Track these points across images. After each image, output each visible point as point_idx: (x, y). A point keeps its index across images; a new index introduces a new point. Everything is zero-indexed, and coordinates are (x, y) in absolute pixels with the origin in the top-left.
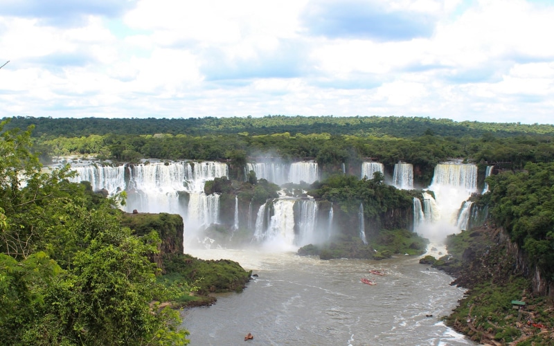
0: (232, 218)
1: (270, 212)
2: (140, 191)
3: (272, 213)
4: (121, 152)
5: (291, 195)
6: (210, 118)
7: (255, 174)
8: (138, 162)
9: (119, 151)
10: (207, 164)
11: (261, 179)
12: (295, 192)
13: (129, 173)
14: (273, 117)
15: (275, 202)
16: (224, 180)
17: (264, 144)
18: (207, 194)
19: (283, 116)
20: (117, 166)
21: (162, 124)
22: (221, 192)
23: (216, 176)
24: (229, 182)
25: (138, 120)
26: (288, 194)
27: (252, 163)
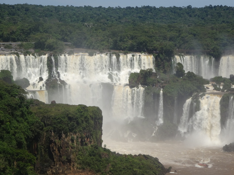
0: (156, 112)
1: (195, 108)
2: (63, 82)
3: (198, 108)
4: (46, 41)
5: (219, 89)
6: (148, 7)
7: (182, 67)
8: (62, 52)
9: (44, 40)
10: (133, 56)
11: (189, 72)
12: (224, 86)
13: (52, 62)
14: (215, 7)
15: (202, 96)
16: (149, 72)
17: (195, 35)
18: (131, 87)
19: (225, 6)
20: (40, 55)
21: (98, 12)
22: (146, 85)
23: (143, 69)
24: (155, 74)
25: (72, 8)
26: (216, 89)
27: (180, 56)
